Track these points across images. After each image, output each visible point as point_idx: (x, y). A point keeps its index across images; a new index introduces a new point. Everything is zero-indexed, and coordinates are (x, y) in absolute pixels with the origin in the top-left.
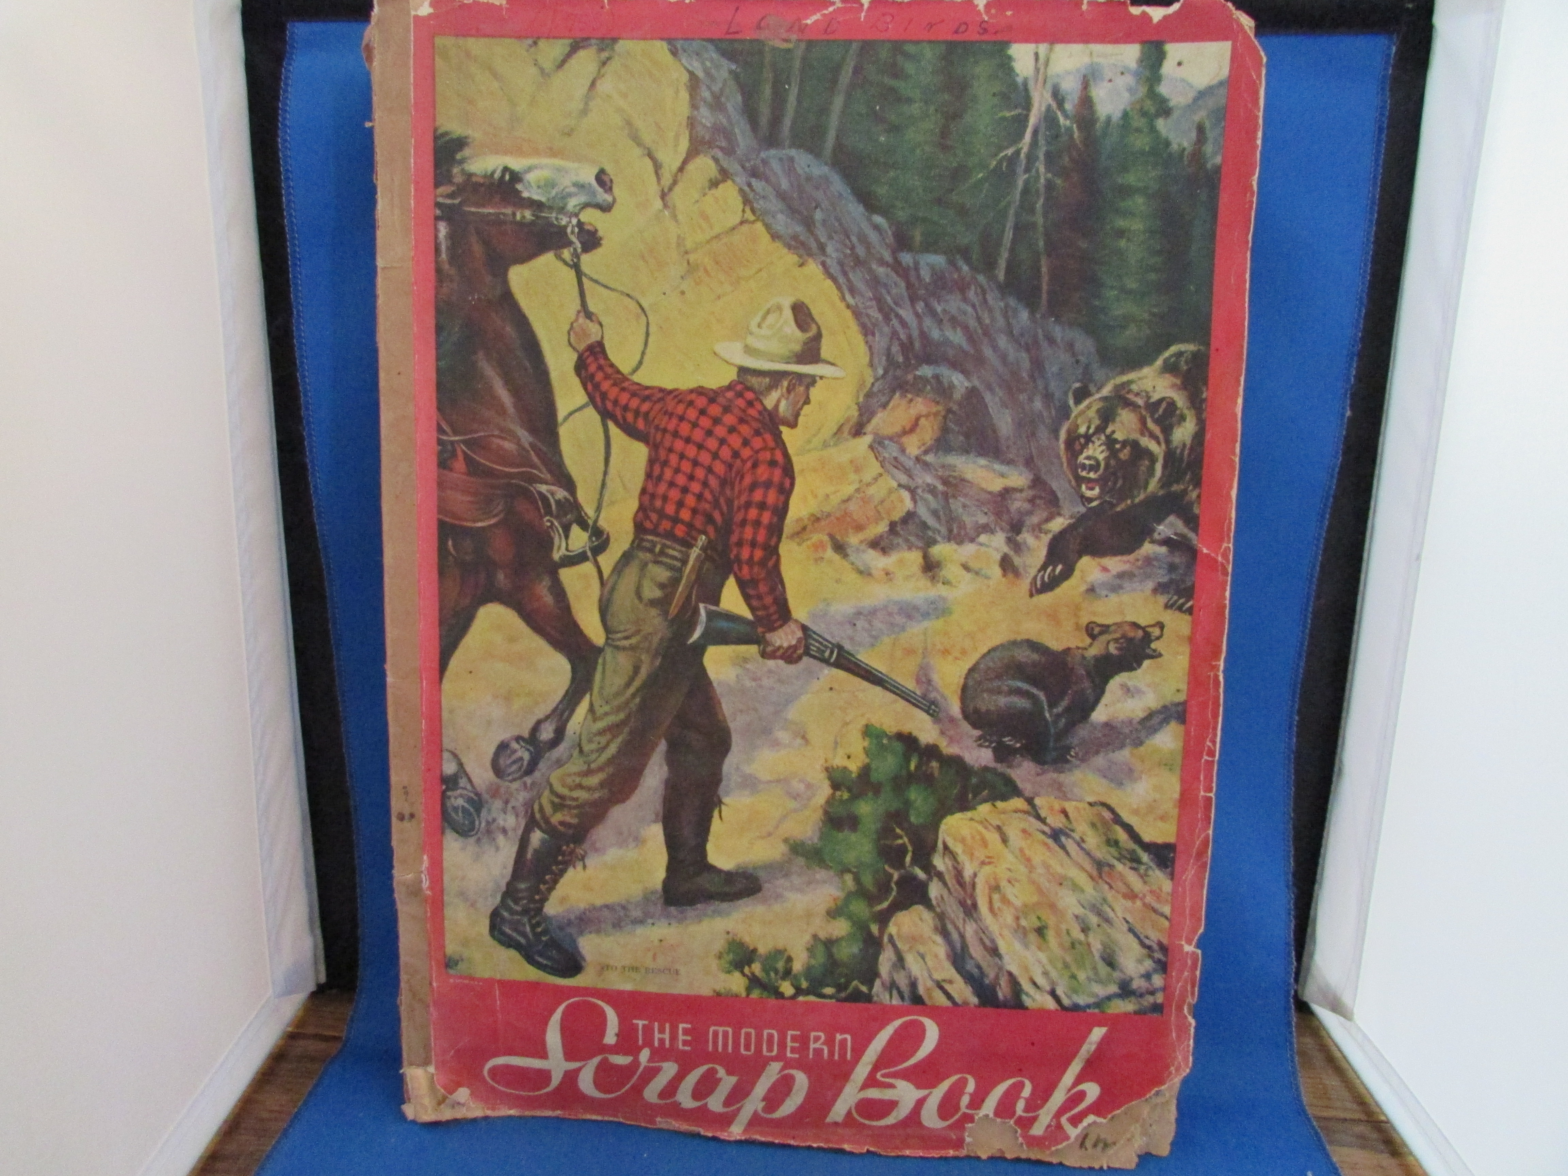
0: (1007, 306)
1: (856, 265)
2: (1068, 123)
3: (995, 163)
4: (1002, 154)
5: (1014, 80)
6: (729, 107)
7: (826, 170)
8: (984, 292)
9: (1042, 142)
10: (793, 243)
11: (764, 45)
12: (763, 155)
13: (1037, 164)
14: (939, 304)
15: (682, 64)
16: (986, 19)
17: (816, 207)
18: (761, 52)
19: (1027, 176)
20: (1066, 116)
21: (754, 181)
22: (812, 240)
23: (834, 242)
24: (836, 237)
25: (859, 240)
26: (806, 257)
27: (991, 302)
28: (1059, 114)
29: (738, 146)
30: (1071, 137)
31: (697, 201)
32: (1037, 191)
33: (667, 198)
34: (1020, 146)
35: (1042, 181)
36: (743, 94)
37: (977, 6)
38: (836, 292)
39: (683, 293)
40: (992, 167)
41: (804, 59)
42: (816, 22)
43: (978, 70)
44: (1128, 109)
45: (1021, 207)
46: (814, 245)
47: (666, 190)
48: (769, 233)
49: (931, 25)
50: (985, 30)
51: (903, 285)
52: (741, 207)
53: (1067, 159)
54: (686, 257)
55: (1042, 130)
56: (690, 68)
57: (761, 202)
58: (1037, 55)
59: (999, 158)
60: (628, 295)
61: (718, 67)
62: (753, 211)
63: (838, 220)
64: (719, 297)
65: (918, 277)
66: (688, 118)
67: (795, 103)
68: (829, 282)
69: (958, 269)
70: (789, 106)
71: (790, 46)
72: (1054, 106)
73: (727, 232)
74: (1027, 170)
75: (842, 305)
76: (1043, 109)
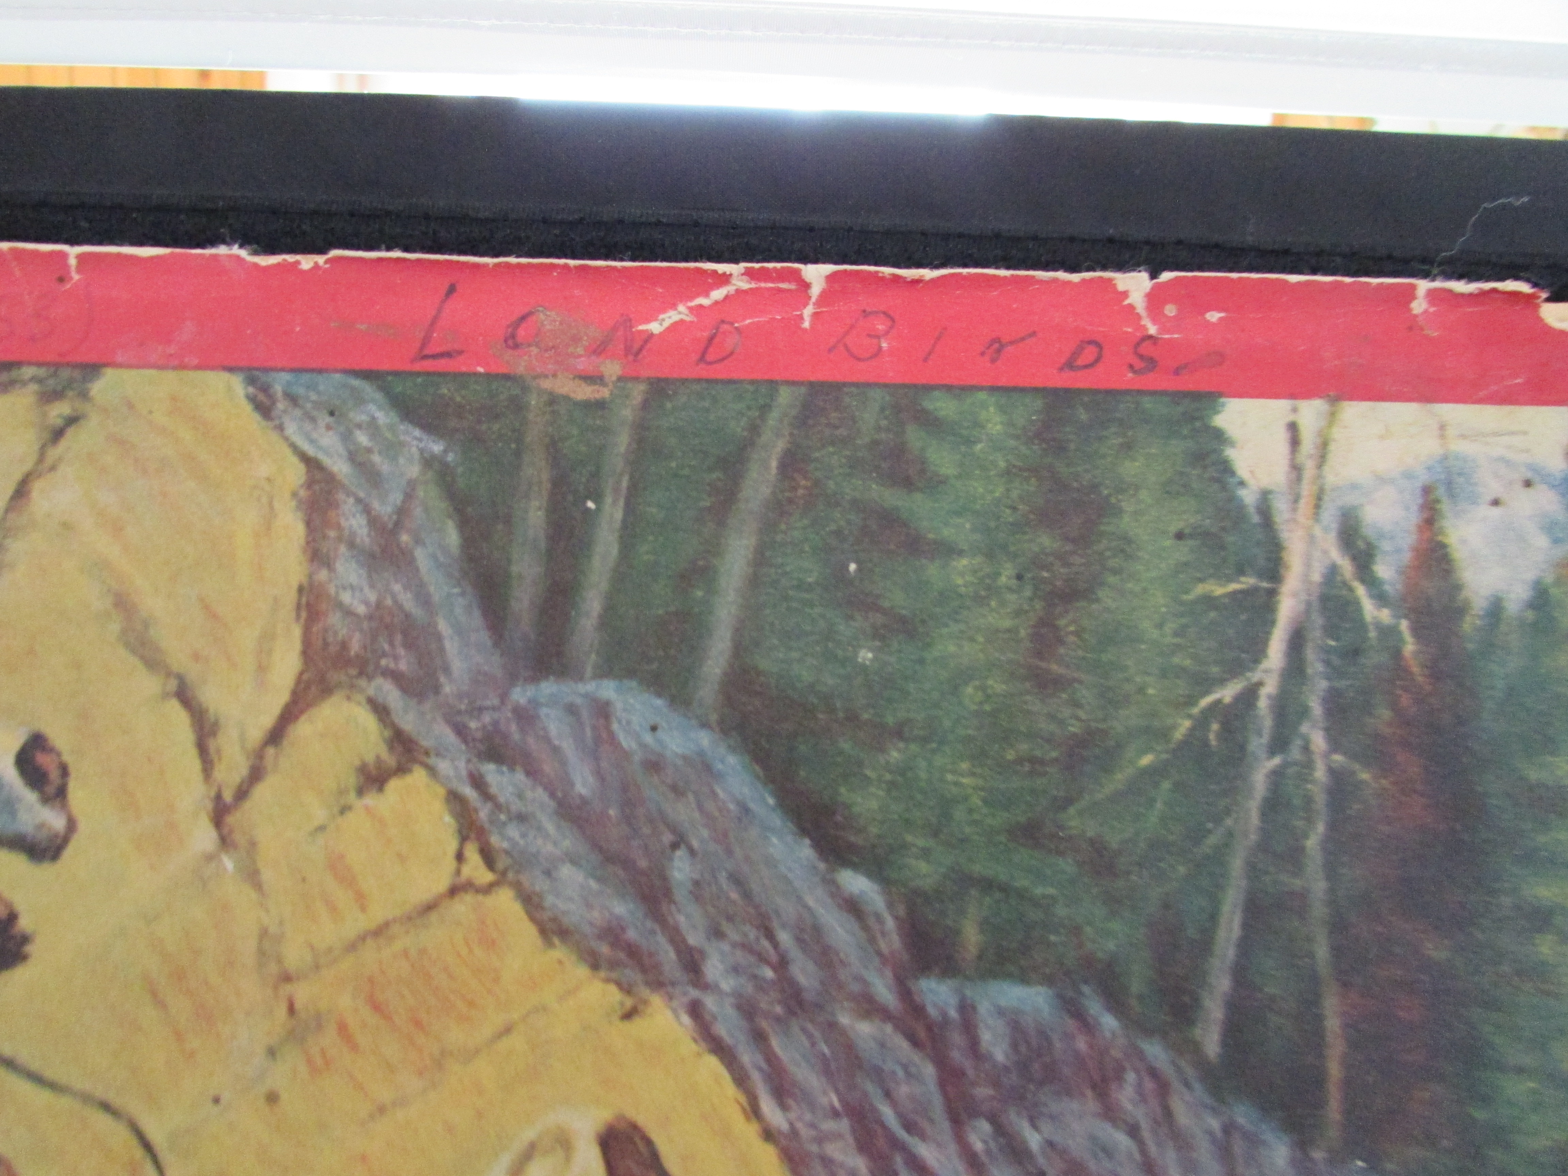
0: (1229, 1128)
1: (791, 1012)
2: (1385, 615)
3: (1187, 724)
4: (1205, 701)
5: (1232, 498)
6: (421, 556)
7: (705, 739)
8: (1163, 1089)
9: (1315, 665)
10: (604, 949)
11: (525, 389)
12: (520, 695)
13: (1305, 728)
14: (1035, 1127)
15: (286, 439)
16: (1152, 330)
17: (675, 846)
18: (518, 406)
19: (1277, 761)
20: (1381, 599)
21: (489, 769)
22: (661, 940)
23: (726, 947)
24: (734, 935)
25: (800, 941)
26: (645, 992)
27: (1183, 1117)
28: (1361, 591)
29: (447, 670)
30: (1397, 654)
31: (321, 828)
32: (1308, 800)
33: (230, 820)
34: (1255, 677)
35: (1320, 773)
36: (464, 523)
37: (1125, 294)
38: (730, 1090)
39: (272, 1098)
40: (1179, 735)
41: (641, 429)
42: (676, 326)
43: (1130, 468)
44: (1549, 579)
45: (1263, 846)
46: (668, 956)
47: (228, 796)
48: (532, 919)
49: (997, 345)
50: (1152, 363)
51: (929, 1071)
52: (452, 845)
53: (1385, 714)
54: (288, 988)
55: (1316, 634)
56: (311, 451)
57: (513, 831)
58: (1293, 428)
59: (1195, 711)
60: (106, 1107)
61: (392, 449)
62: (488, 857)
63: (737, 880)
64: (382, 1110)
65: (974, 1044)
66: (301, 590)
67: (615, 551)
68: (713, 1062)
69: (1087, 1025)
70: (596, 562)
71: (604, 393)
72: (1346, 567)
73: (410, 918)
74: (1279, 744)
75: (749, 1131)
76: (1316, 577)
